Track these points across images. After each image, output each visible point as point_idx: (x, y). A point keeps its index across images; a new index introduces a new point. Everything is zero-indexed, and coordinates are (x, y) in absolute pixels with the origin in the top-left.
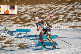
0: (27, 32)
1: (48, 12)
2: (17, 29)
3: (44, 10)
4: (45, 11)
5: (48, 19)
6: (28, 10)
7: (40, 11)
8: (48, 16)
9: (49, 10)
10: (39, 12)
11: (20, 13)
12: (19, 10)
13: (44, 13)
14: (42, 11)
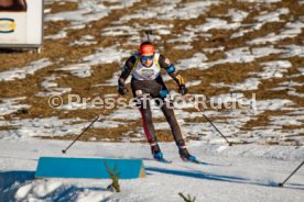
0: (122, 183)
1: (277, 28)
2: (43, 161)
3: (245, 14)
4: (248, 22)
5: (275, 81)
6: (125, 12)
7: (216, 24)
8: (273, 58)
9: (285, 11)
10: (206, 28)
11: (63, 35)
12: (56, 18)
13: (248, 37)
14: (229, 20)
